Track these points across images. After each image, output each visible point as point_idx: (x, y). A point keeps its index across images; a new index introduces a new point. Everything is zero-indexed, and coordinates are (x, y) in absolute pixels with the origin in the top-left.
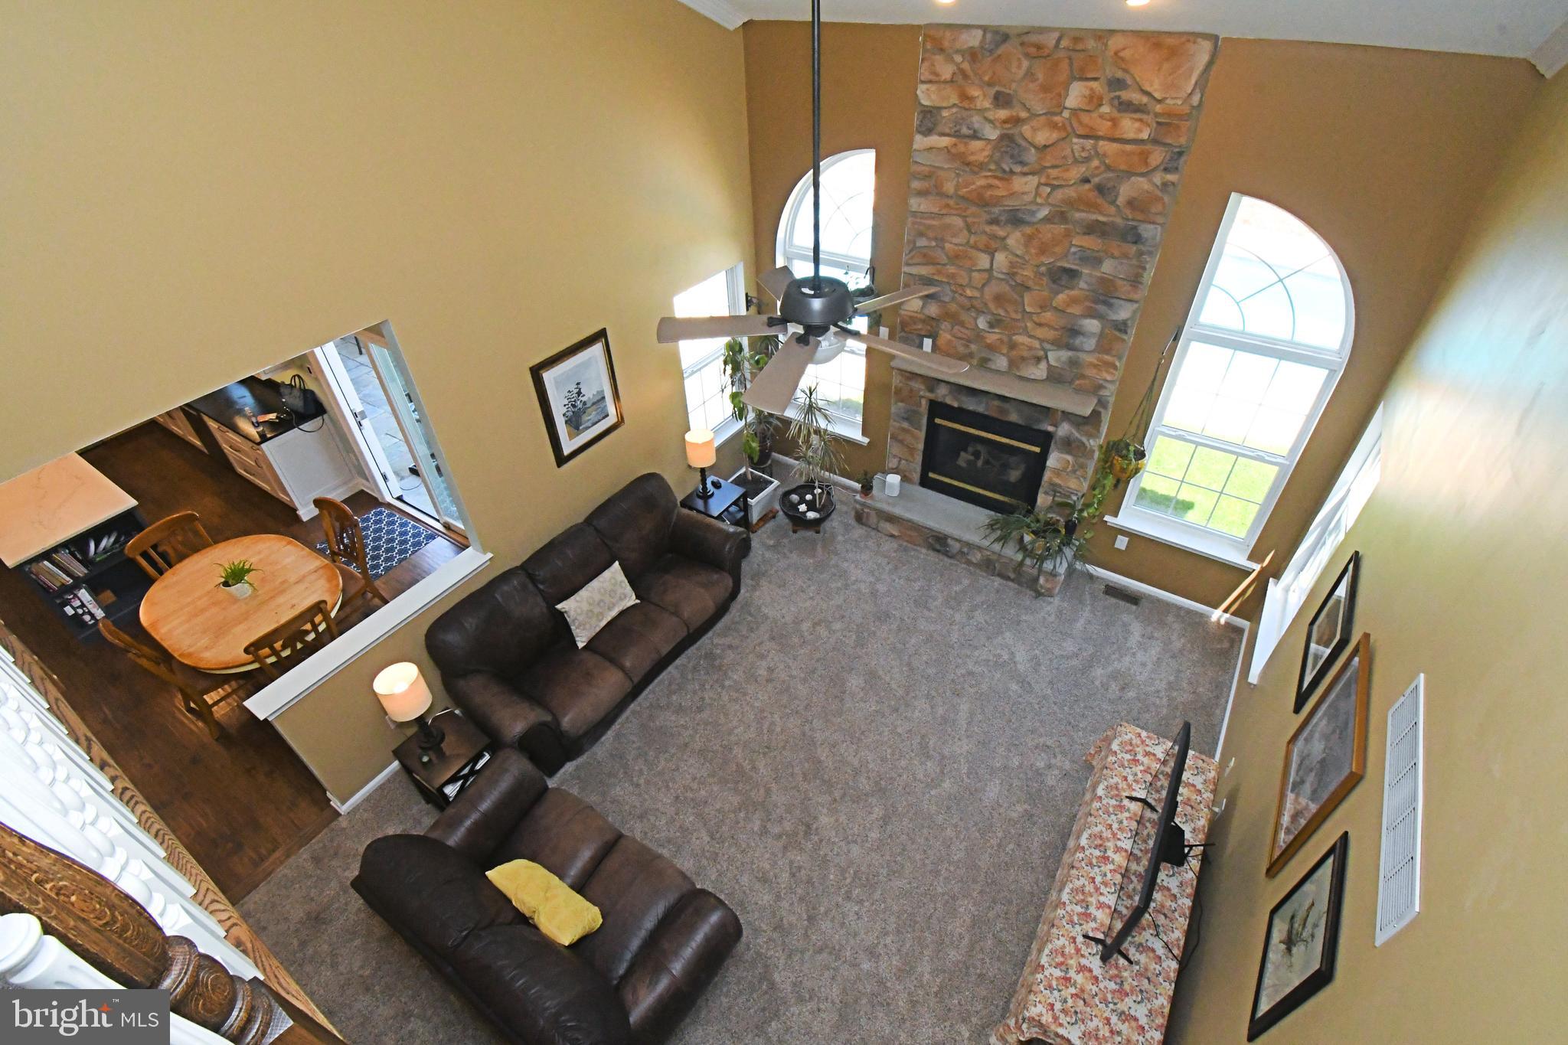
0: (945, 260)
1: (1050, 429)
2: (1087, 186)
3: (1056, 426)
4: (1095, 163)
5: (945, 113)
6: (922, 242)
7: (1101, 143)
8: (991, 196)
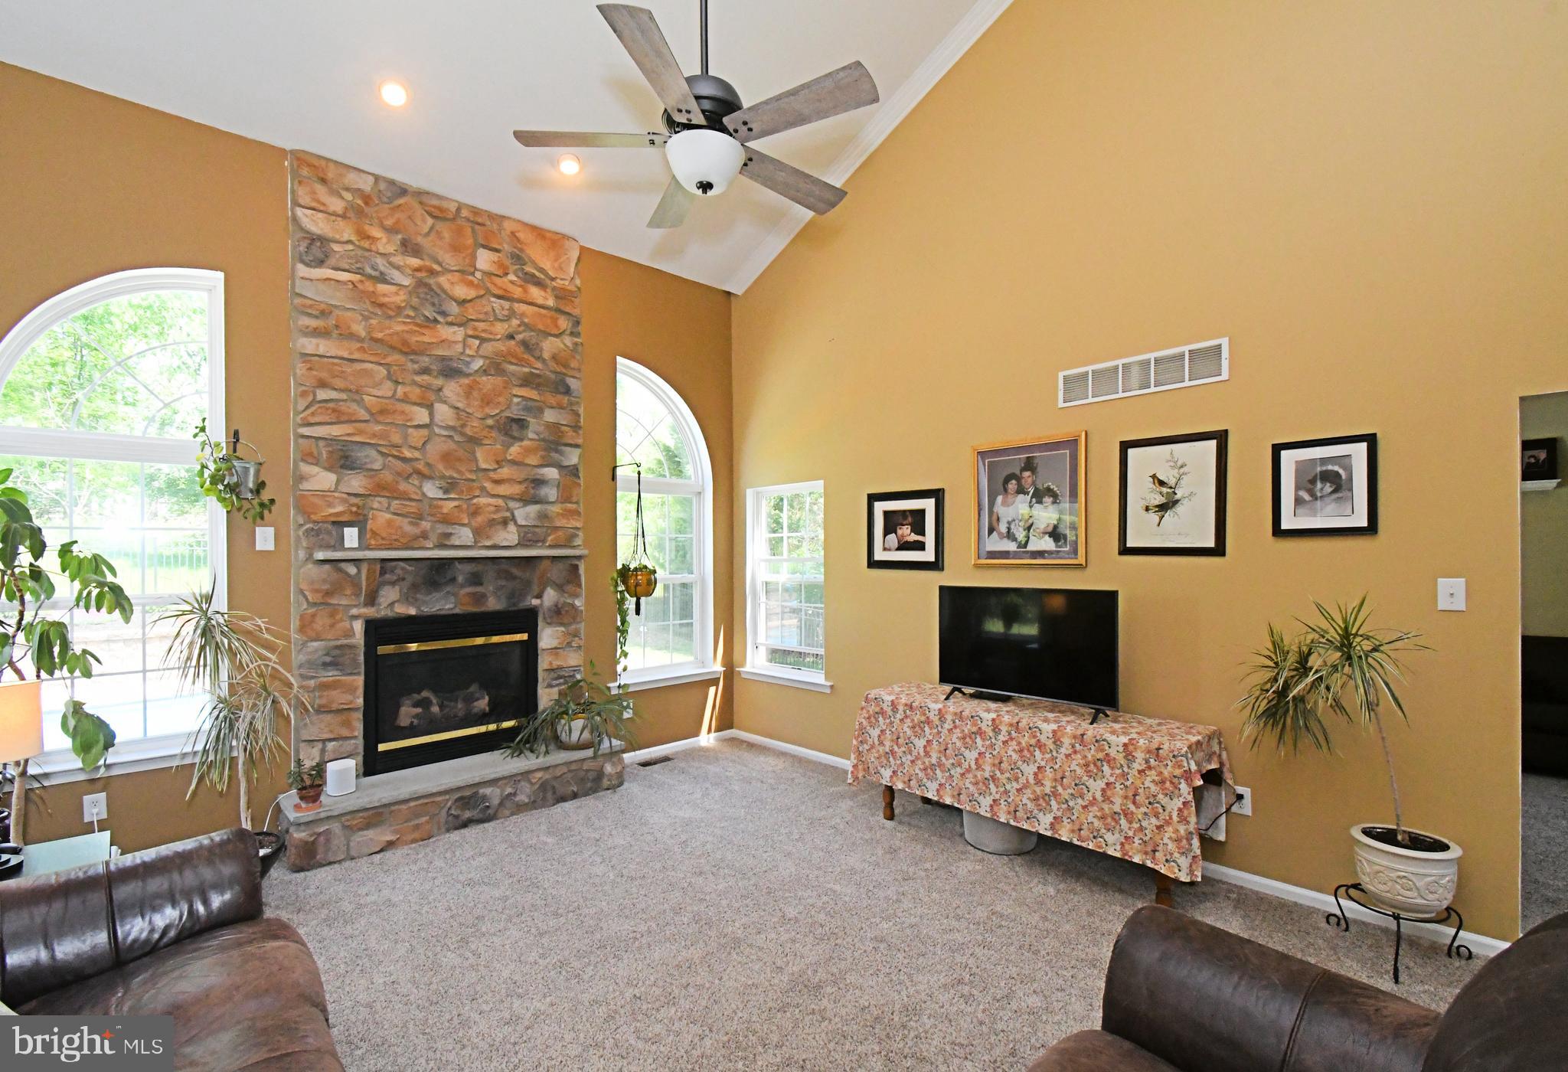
0: (363, 414)
1: (535, 602)
2: (513, 342)
3: (539, 596)
4: (515, 322)
5: (336, 247)
6: (322, 394)
7: (516, 305)
8: (417, 341)
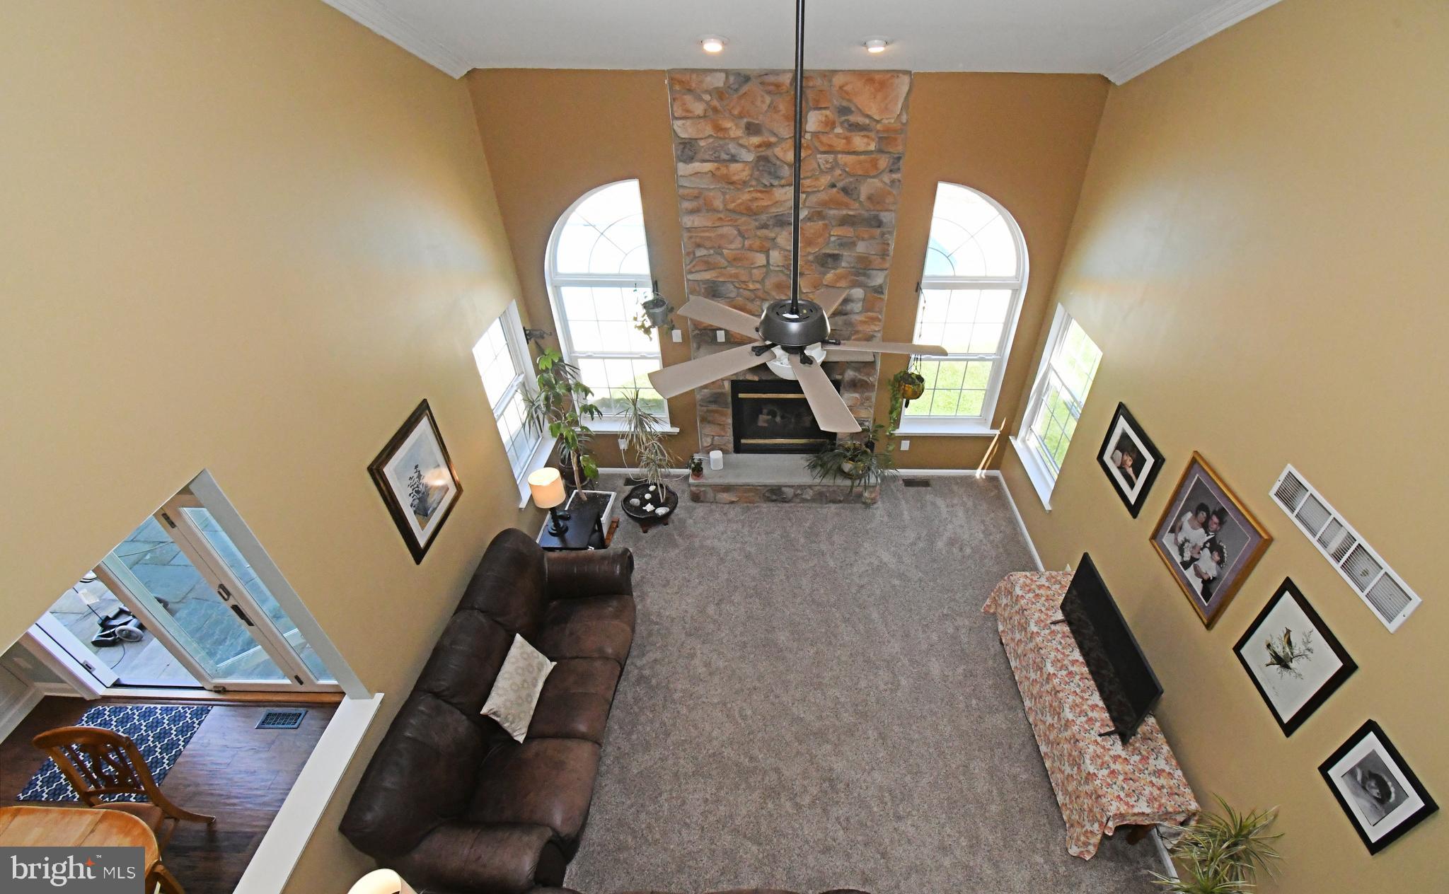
0: (724, 263)
1: (839, 378)
2: (835, 190)
3: (842, 374)
4: (838, 172)
5: (702, 143)
6: (700, 252)
7: (840, 156)
8: (757, 206)
